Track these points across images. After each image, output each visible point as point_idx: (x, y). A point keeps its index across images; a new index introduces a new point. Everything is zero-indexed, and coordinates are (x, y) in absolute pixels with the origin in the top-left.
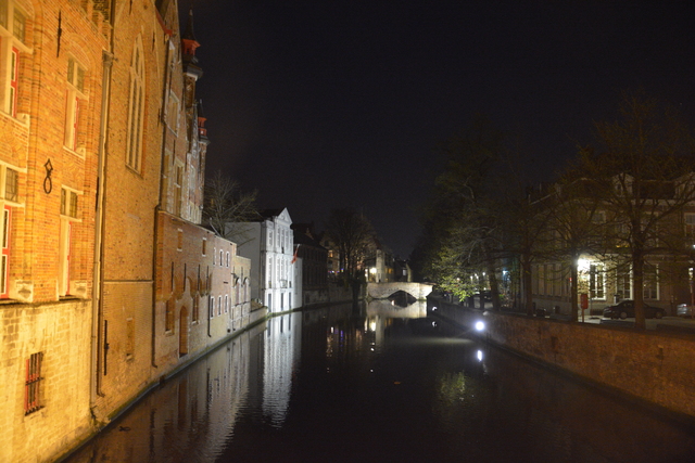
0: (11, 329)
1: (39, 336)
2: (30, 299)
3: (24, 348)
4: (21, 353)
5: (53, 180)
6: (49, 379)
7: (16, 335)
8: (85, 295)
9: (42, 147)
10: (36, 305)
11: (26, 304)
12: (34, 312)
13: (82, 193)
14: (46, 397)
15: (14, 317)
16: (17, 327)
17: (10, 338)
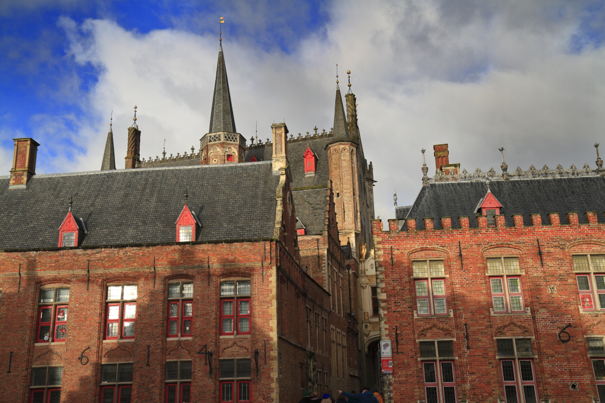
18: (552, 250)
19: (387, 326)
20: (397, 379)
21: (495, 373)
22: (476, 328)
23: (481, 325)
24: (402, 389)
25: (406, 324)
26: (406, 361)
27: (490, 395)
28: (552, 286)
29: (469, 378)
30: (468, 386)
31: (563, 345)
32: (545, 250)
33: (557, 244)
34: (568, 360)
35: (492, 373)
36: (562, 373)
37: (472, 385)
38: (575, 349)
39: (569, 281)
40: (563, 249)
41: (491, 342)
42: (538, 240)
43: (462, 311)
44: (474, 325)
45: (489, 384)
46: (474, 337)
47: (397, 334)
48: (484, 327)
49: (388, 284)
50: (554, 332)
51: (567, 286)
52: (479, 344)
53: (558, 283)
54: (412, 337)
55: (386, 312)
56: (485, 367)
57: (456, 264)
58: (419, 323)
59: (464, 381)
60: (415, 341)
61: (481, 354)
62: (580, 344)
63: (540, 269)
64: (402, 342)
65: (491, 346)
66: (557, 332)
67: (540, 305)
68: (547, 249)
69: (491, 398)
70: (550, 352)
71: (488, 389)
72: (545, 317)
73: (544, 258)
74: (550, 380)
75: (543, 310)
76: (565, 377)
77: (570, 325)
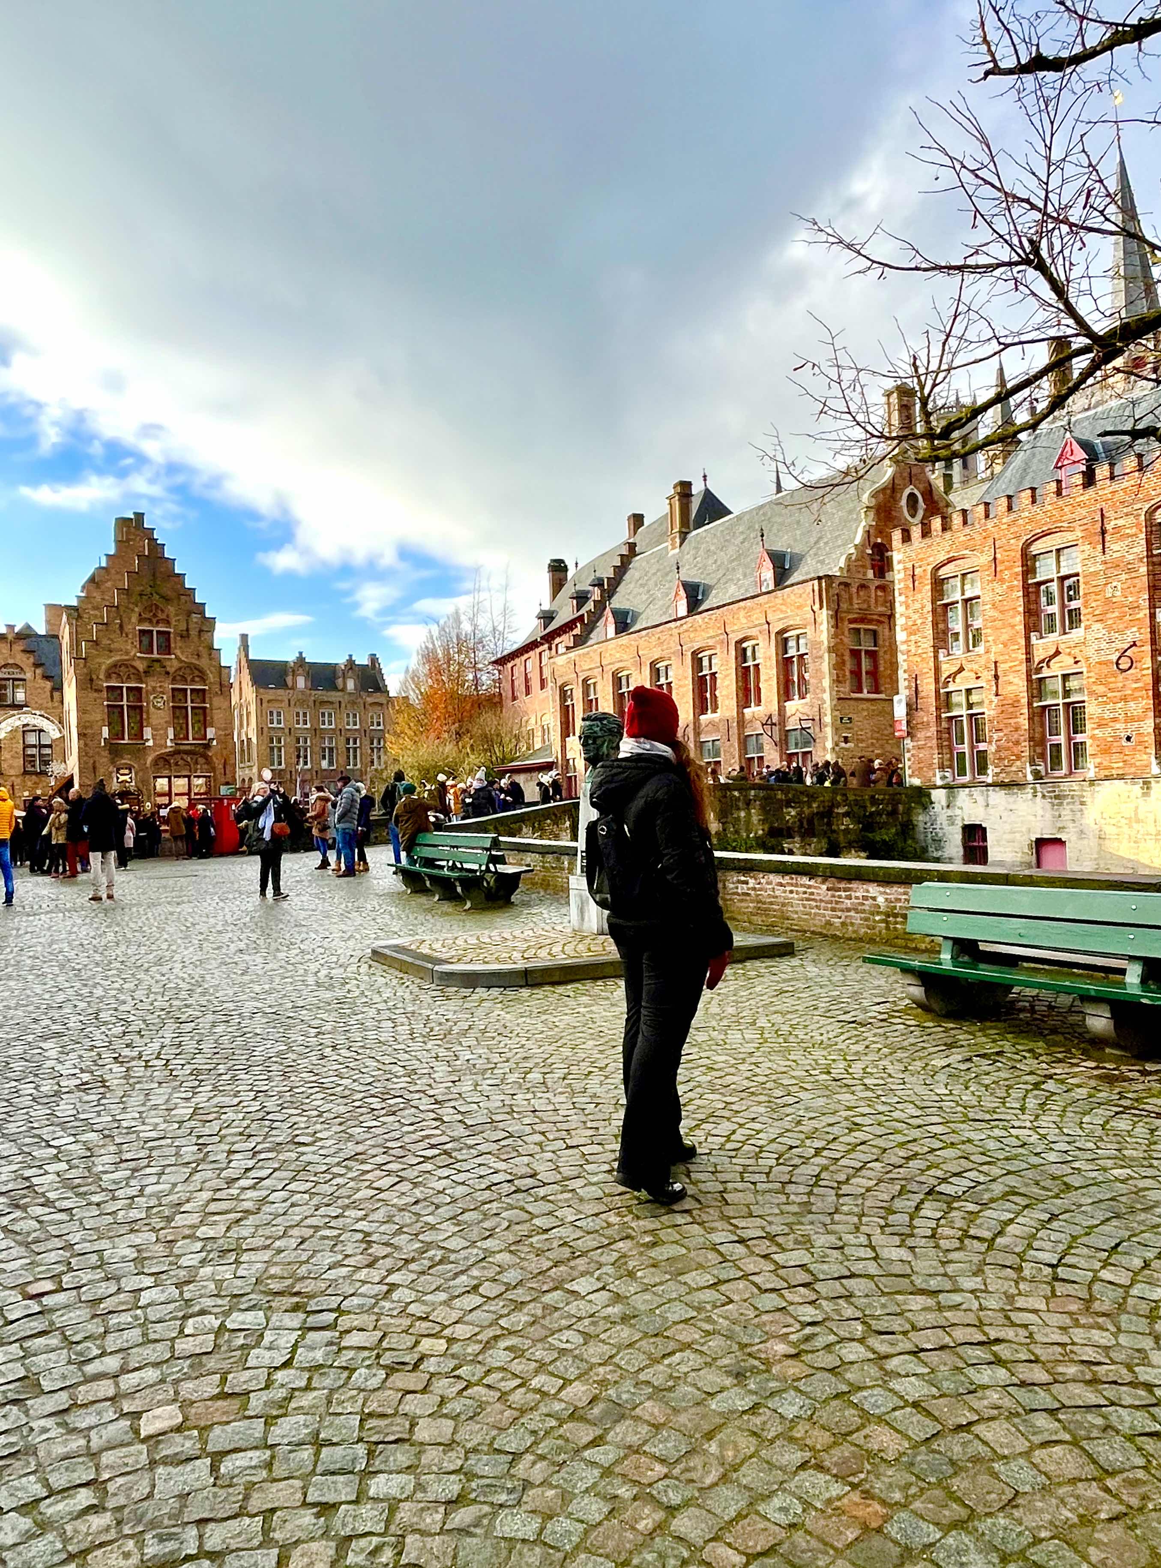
18: (1121, 522)
19: (906, 676)
20: (915, 743)
21: (1026, 727)
22: (1006, 666)
23: (1015, 659)
24: (921, 755)
25: (925, 671)
26: (925, 719)
27: (1019, 758)
28: (1114, 584)
29: (995, 737)
31: (1121, 677)
32: (1109, 527)
33: (1129, 509)
34: (1125, 699)
35: (1022, 727)
36: (1115, 720)
37: (998, 747)
38: (1137, 681)
39: (1141, 570)
40: (1136, 517)
41: (1025, 683)
42: (1102, 510)
43: (991, 643)
44: (1005, 662)
46: (1005, 678)
47: (916, 685)
48: (1017, 663)
49: (908, 618)
50: (1109, 657)
51: (1136, 581)
52: (1010, 688)
53: (1124, 577)
55: (905, 657)
56: (1015, 720)
57: (988, 575)
58: (944, 666)
60: (937, 692)
61: (1010, 701)
62: (1145, 672)
63: (1101, 558)
64: (921, 694)
66: (1114, 658)
67: (1096, 618)
68: (1113, 522)
69: (1018, 763)
70: (1101, 689)
71: (1016, 750)
72: (1100, 635)
73: (1108, 538)
74: (1096, 732)
75: (1099, 626)
76: (1118, 726)
77: (1134, 644)
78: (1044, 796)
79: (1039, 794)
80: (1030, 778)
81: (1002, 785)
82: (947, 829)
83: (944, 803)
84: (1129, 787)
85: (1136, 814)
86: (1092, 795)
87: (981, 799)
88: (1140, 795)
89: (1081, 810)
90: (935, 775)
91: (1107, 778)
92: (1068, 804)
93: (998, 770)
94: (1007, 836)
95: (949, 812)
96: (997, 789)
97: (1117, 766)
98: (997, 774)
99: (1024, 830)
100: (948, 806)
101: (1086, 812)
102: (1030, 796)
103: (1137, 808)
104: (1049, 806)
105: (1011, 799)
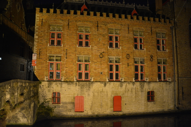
0: (142, 86)
1: (151, 88)
2: (148, 81)
3: (146, 90)
4: (145, 90)
5: (154, 58)
6: (155, 96)
7: (144, 87)
8: (170, 81)
9: (149, 53)
10: (149, 82)
11: (147, 82)
12: (149, 83)
13: (168, 59)
14: (155, 100)
15: (143, 84)
16: (144, 86)
17: (142, 87)
18: (102, 25)
19: (37, 48)
20: (38, 68)
21: (75, 67)
22: (70, 51)
24: (39, 72)
25: (44, 48)
26: (42, 62)
27: (72, 75)
28: (100, 38)
29: (65, 69)
30: (64, 72)
31: (100, 59)
32: (99, 25)
33: (104, 24)
34: (101, 64)
35: (74, 67)
36: (98, 68)
37: (66, 72)
38: (104, 60)
39: (106, 37)
40: (106, 25)
41: (75, 56)
42: (98, 22)
43: (66, 45)
45: (72, 71)
46: (69, 54)
47: (40, 51)
48: (73, 51)
49: (39, 32)
50: (98, 54)
51: (105, 39)
52: (71, 57)
53: (102, 37)
54: (46, 53)
55: (37, 43)
56: (72, 65)
57: (66, 27)
58: (49, 48)
59: (63, 70)
60: (47, 55)
61: (71, 61)
62: (106, 59)
63: (97, 32)
64: (42, 54)
65: (75, 58)
66: (99, 54)
67: (95, 45)
68: (100, 25)
69: (72, 76)
70: (95, 61)
71: (72, 73)
72: (96, 49)
73: (99, 28)
74: (94, 71)
75: (95, 46)
76: (99, 70)
77: (104, 52)
78: (79, 86)
79: (78, 85)
80: (75, 80)
81: (67, 82)
82: (47, 93)
83: (47, 86)
84: (101, 84)
85: (103, 90)
86: (92, 86)
87: (59, 86)
88: (104, 86)
89: (89, 89)
90: (44, 78)
91: (96, 82)
92: (85, 87)
93: (66, 78)
94: (67, 96)
95: (49, 88)
96: (65, 83)
97: (99, 79)
98: (65, 79)
99: (72, 94)
100: (48, 87)
101: (90, 90)
102: (75, 85)
103: (103, 89)
104: (80, 88)
105: (69, 86)
